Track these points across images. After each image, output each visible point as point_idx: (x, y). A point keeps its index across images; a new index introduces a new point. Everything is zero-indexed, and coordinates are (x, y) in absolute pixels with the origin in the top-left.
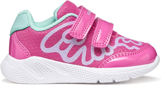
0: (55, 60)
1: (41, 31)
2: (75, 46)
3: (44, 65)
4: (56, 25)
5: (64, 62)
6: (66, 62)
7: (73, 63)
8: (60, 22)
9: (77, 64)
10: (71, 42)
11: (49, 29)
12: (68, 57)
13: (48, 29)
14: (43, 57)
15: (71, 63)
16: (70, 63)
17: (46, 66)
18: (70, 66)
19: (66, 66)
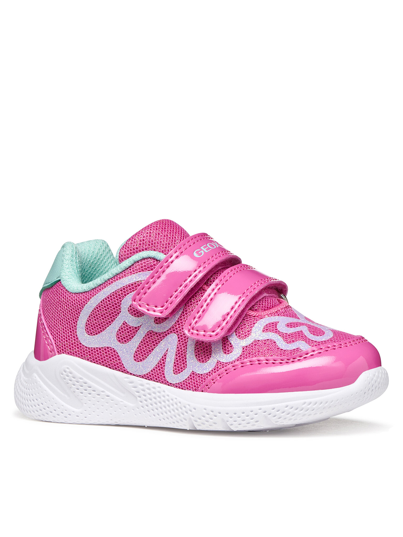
0: (107, 366)
1: (77, 292)
2: (150, 334)
3: (81, 376)
4: (109, 280)
5: (128, 372)
6: (131, 374)
7: (147, 377)
8: (117, 272)
9: (156, 380)
10: (141, 324)
11: (95, 288)
12: (135, 360)
13: (93, 289)
14: (82, 357)
15: (143, 377)
16: (139, 376)
17: (85, 380)
18: (140, 382)
19: (131, 382)
